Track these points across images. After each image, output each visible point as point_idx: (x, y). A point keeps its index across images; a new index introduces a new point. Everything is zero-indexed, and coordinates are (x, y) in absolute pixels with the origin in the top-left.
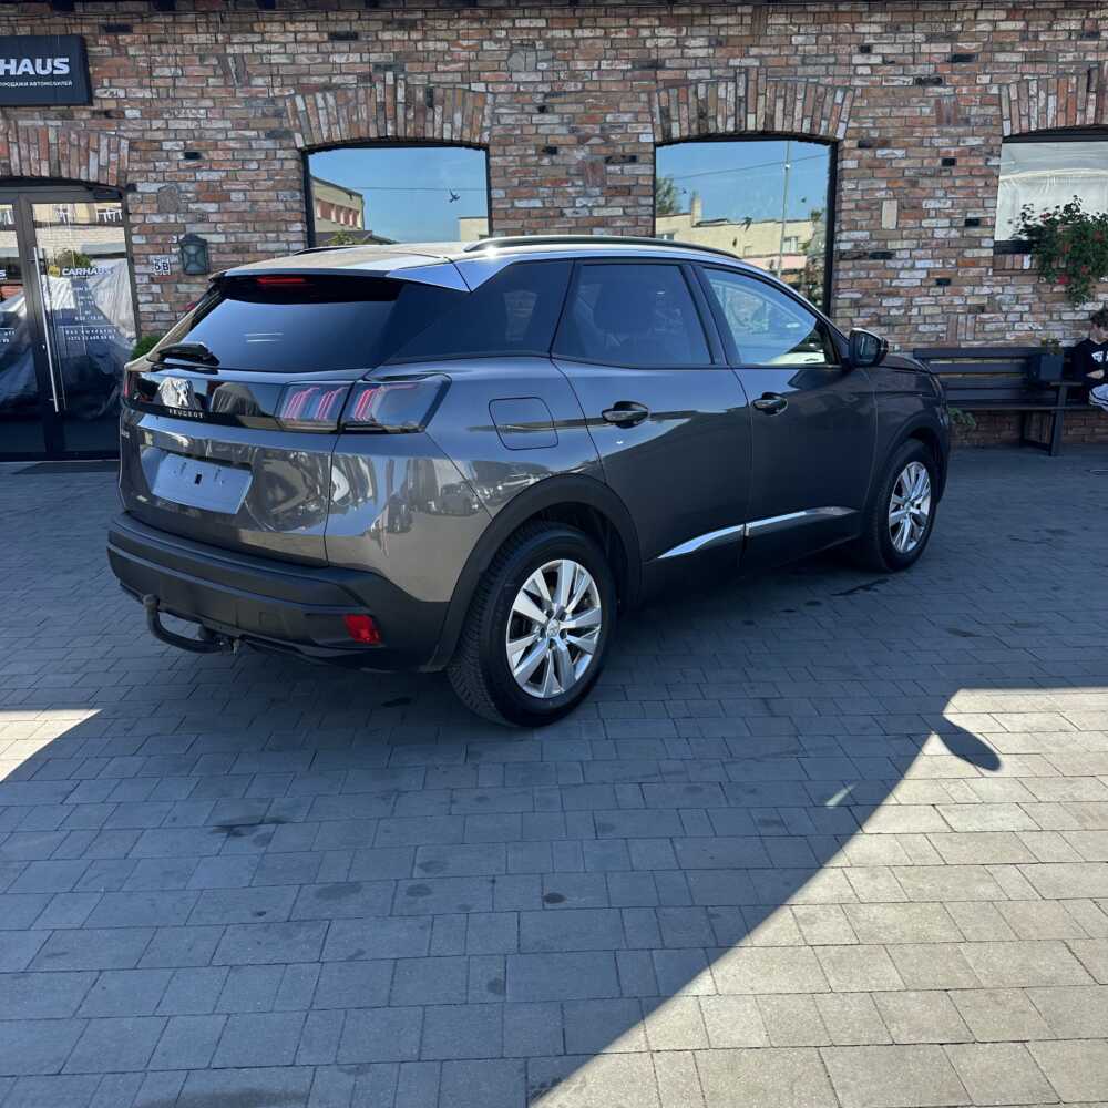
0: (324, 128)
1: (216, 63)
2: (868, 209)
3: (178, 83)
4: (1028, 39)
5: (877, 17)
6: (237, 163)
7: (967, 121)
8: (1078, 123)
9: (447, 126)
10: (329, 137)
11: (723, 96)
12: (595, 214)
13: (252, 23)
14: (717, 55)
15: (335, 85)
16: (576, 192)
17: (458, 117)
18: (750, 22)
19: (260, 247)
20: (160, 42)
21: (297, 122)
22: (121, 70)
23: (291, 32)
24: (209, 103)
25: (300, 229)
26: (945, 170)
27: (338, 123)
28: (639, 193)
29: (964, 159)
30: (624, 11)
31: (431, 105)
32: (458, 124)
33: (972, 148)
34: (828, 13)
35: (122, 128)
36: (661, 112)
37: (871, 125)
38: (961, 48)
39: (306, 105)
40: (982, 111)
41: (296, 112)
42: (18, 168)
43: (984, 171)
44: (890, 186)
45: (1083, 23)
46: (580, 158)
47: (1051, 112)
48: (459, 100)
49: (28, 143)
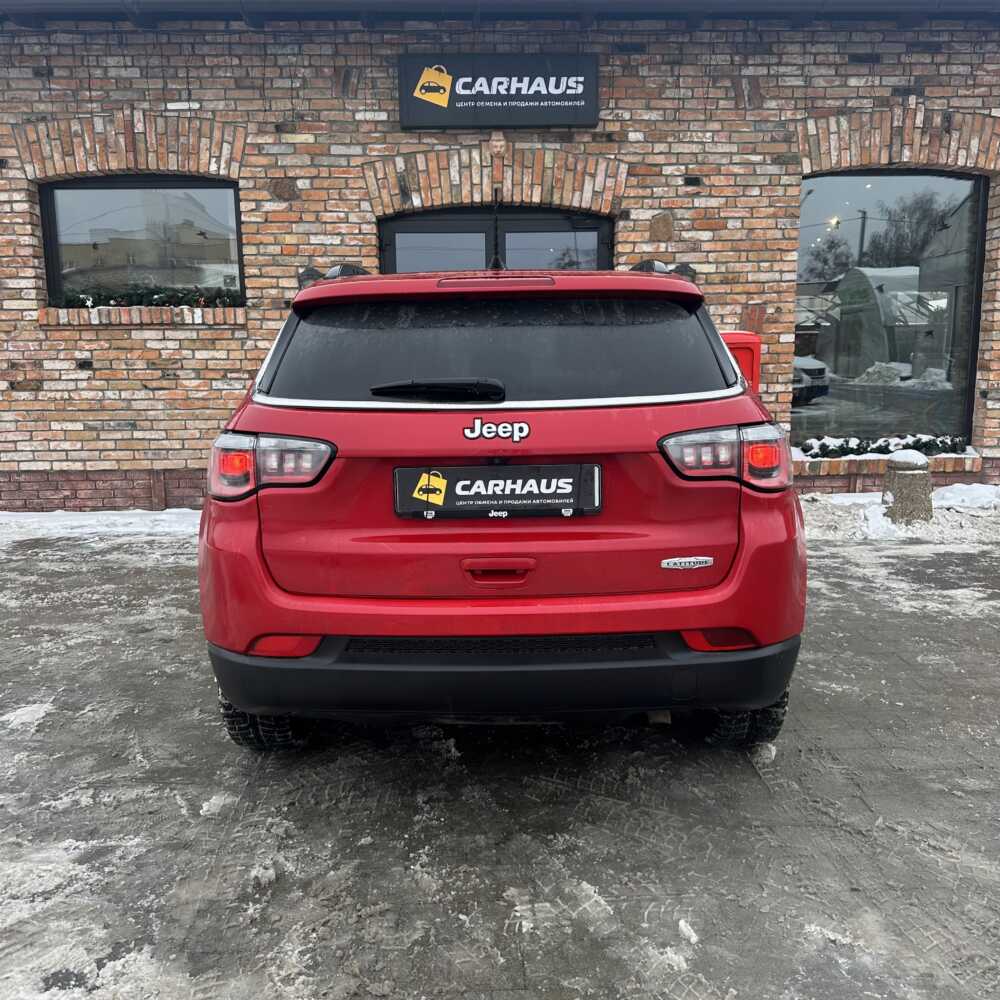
0: (834, 153)
1: (729, 85)
3: (687, 105)
6: (737, 189)
9: (963, 153)
10: (838, 162)
13: (771, 44)
15: (850, 108)
17: (975, 143)
19: (750, 279)
20: (673, 63)
21: (807, 148)
22: (630, 91)
23: (811, 53)
24: (716, 126)
25: (795, 258)
27: (850, 149)
31: (948, 131)
32: (974, 150)
35: (623, 152)
39: (817, 131)
41: (807, 137)
42: (510, 193)
48: (977, 126)
49: (523, 166)
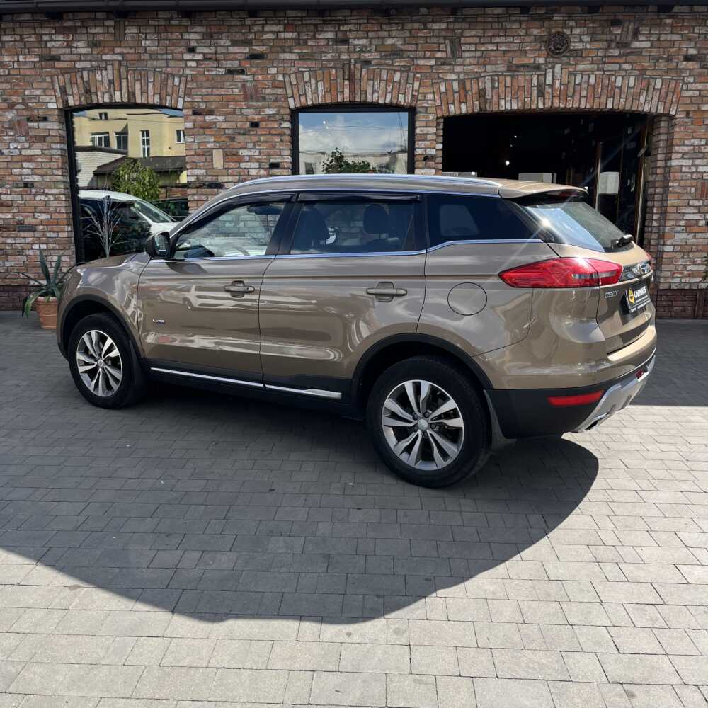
2: (203, 155)
4: (299, 44)
5: (198, 29)
7: (264, 98)
8: (339, 100)
11: (100, 79)
12: (24, 152)
14: (94, 53)
16: (9, 139)
18: (113, 31)
26: (253, 130)
28: (50, 141)
29: (264, 123)
30: (32, 24)
33: (269, 116)
34: (164, 25)
36: (60, 88)
37: (200, 100)
38: (255, 50)
40: (273, 92)
43: (278, 132)
44: (217, 140)
45: (337, 34)
46: (10, 117)
47: (320, 93)
